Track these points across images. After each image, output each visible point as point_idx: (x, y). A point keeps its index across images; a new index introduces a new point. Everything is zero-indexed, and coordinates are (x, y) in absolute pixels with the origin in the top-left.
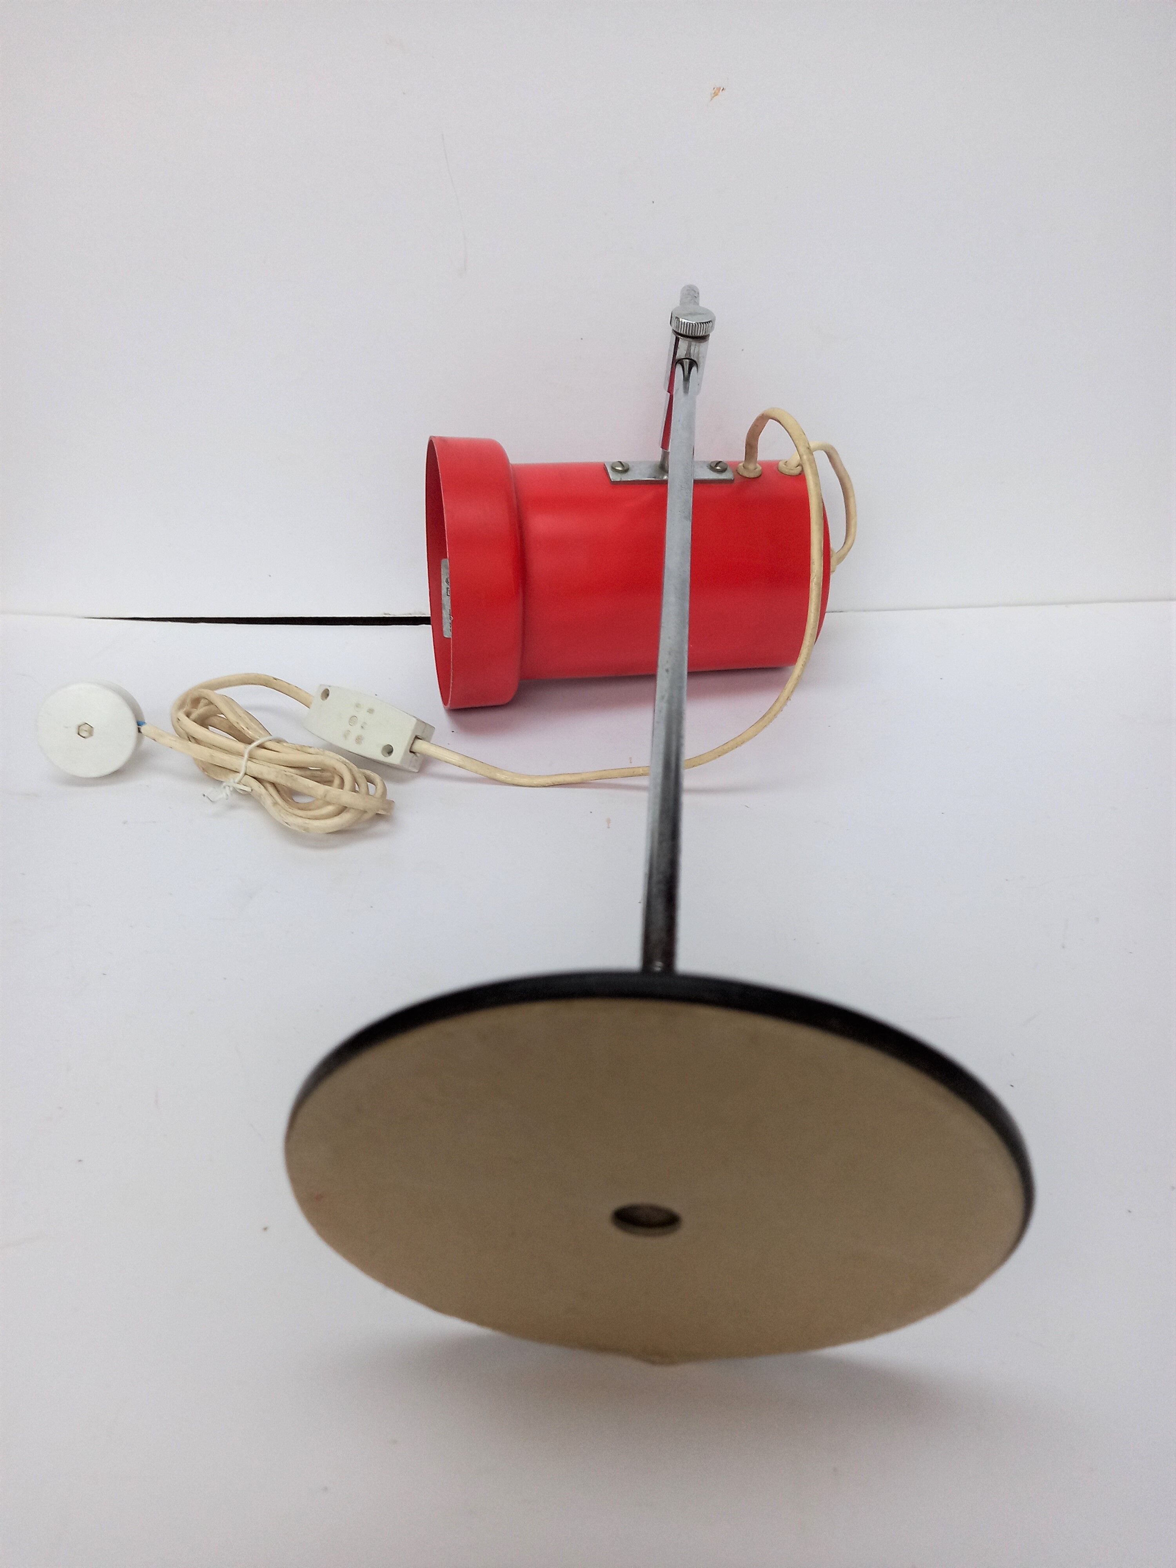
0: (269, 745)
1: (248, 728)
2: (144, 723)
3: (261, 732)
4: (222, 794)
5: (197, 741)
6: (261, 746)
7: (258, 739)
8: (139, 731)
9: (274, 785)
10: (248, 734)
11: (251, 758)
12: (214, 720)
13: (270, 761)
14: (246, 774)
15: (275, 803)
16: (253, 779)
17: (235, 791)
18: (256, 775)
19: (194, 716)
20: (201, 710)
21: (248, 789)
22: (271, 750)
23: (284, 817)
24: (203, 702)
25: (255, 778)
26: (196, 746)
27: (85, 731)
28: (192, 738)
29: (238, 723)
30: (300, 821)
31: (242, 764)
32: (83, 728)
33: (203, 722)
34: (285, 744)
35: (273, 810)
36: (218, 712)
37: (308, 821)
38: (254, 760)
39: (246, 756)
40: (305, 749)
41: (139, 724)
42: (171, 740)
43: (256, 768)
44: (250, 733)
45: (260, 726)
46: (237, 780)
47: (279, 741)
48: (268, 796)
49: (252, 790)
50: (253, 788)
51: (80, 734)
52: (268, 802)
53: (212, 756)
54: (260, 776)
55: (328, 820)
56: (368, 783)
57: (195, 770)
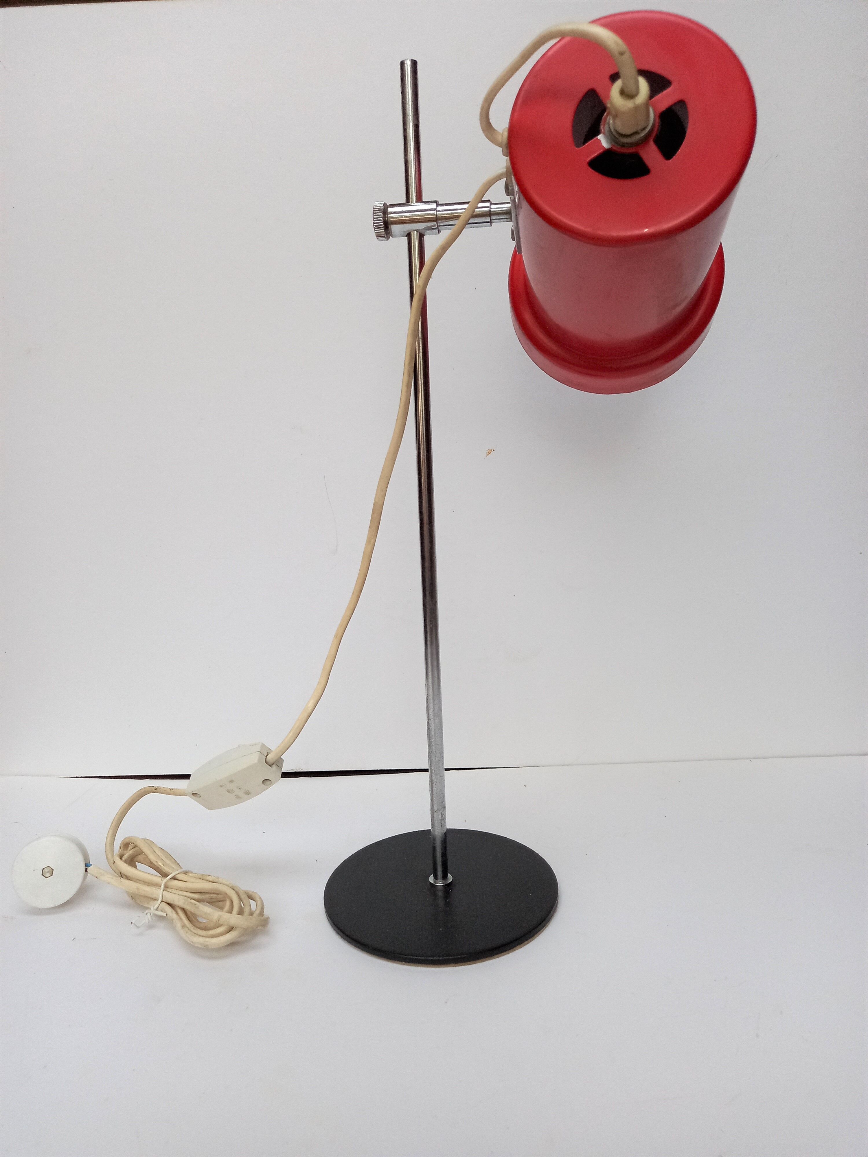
0: (179, 876)
1: (164, 865)
2: (91, 865)
3: (173, 866)
4: (145, 918)
5: (128, 878)
6: (174, 878)
7: (171, 874)
8: (86, 870)
9: (184, 910)
10: (165, 869)
11: (166, 887)
12: (140, 857)
13: (180, 889)
14: (162, 901)
15: (184, 926)
16: (167, 905)
17: (155, 915)
18: (169, 902)
19: (125, 857)
20: (128, 854)
21: (164, 914)
22: (181, 881)
23: (190, 937)
24: (131, 846)
25: (168, 904)
26: (127, 882)
27: (48, 872)
28: (122, 875)
29: (156, 862)
30: (201, 940)
31: (159, 893)
32: (46, 870)
33: (132, 862)
34: (190, 874)
35: (182, 932)
36: (141, 852)
37: (207, 939)
38: (168, 890)
39: (162, 887)
40: (205, 878)
41: (87, 865)
42: (109, 878)
43: (170, 897)
44: (166, 869)
45: (173, 860)
46: (156, 907)
47: (186, 873)
48: (178, 919)
49: (166, 915)
50: (168, 913)
51: (44, 874)
52: (179, 925)
53: (138, 889)
54: (172, 903)
55: (221, 937)
56: (250, 900)
57: (127, 898)
